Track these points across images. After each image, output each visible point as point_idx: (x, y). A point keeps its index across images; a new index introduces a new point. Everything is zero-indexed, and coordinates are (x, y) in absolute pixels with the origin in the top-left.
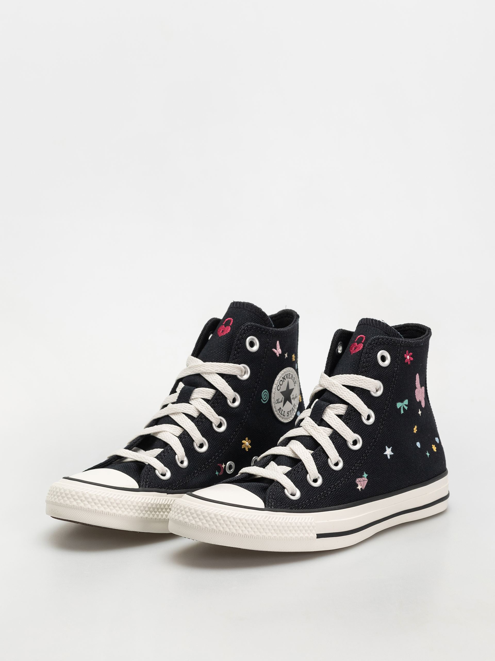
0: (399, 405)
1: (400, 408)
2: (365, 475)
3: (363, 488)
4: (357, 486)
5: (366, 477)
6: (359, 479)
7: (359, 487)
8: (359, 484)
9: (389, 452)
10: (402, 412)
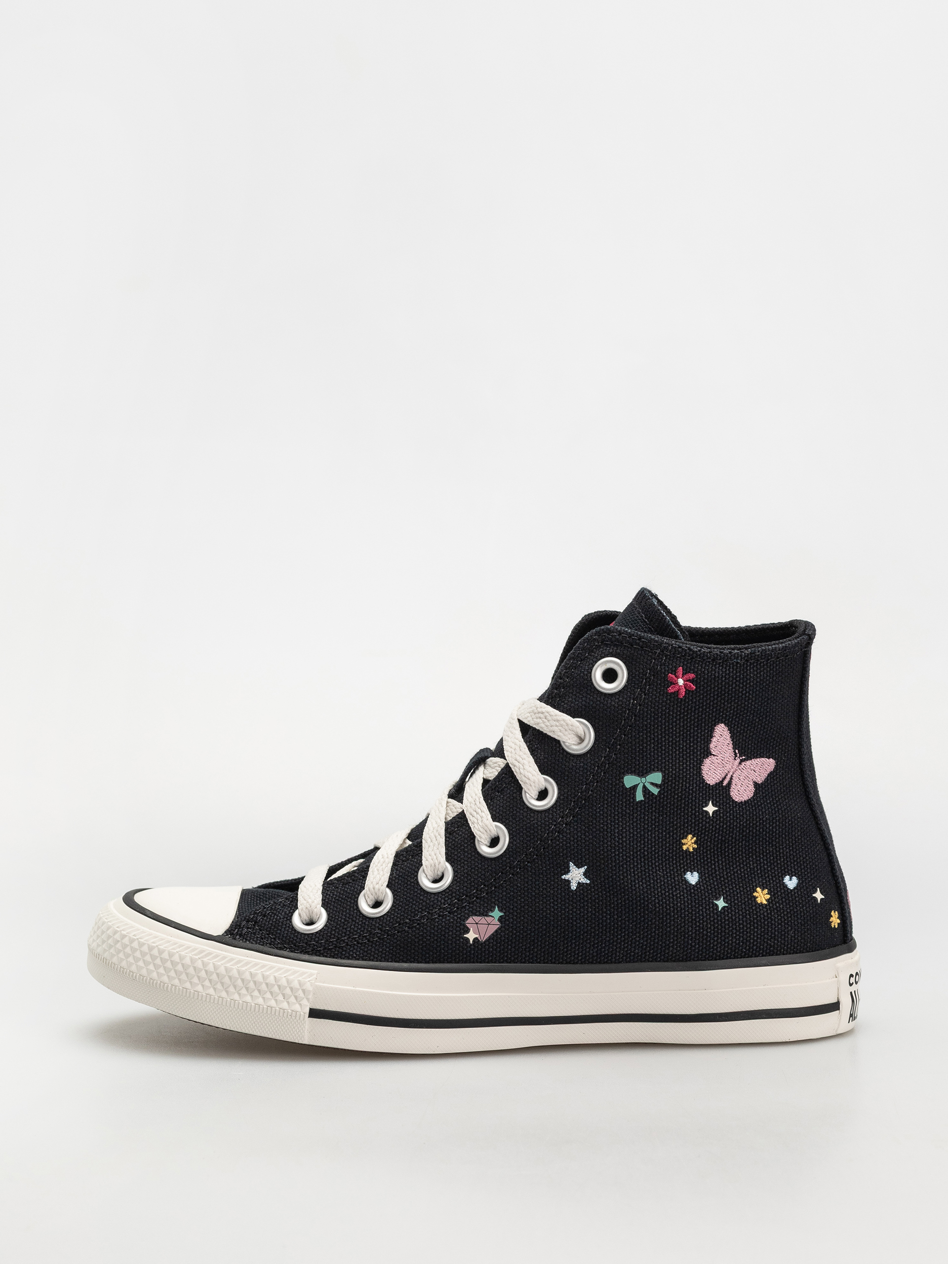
0: (630, 781)
1: (635, 787)
2: (497, 913)
3: (484, 938)
4: (467, 931)
5: (497, 918)
6: (477, 919)
7: (471, 936)
8: (471, 929)
9: (576, 876)
10: (639, 797)
